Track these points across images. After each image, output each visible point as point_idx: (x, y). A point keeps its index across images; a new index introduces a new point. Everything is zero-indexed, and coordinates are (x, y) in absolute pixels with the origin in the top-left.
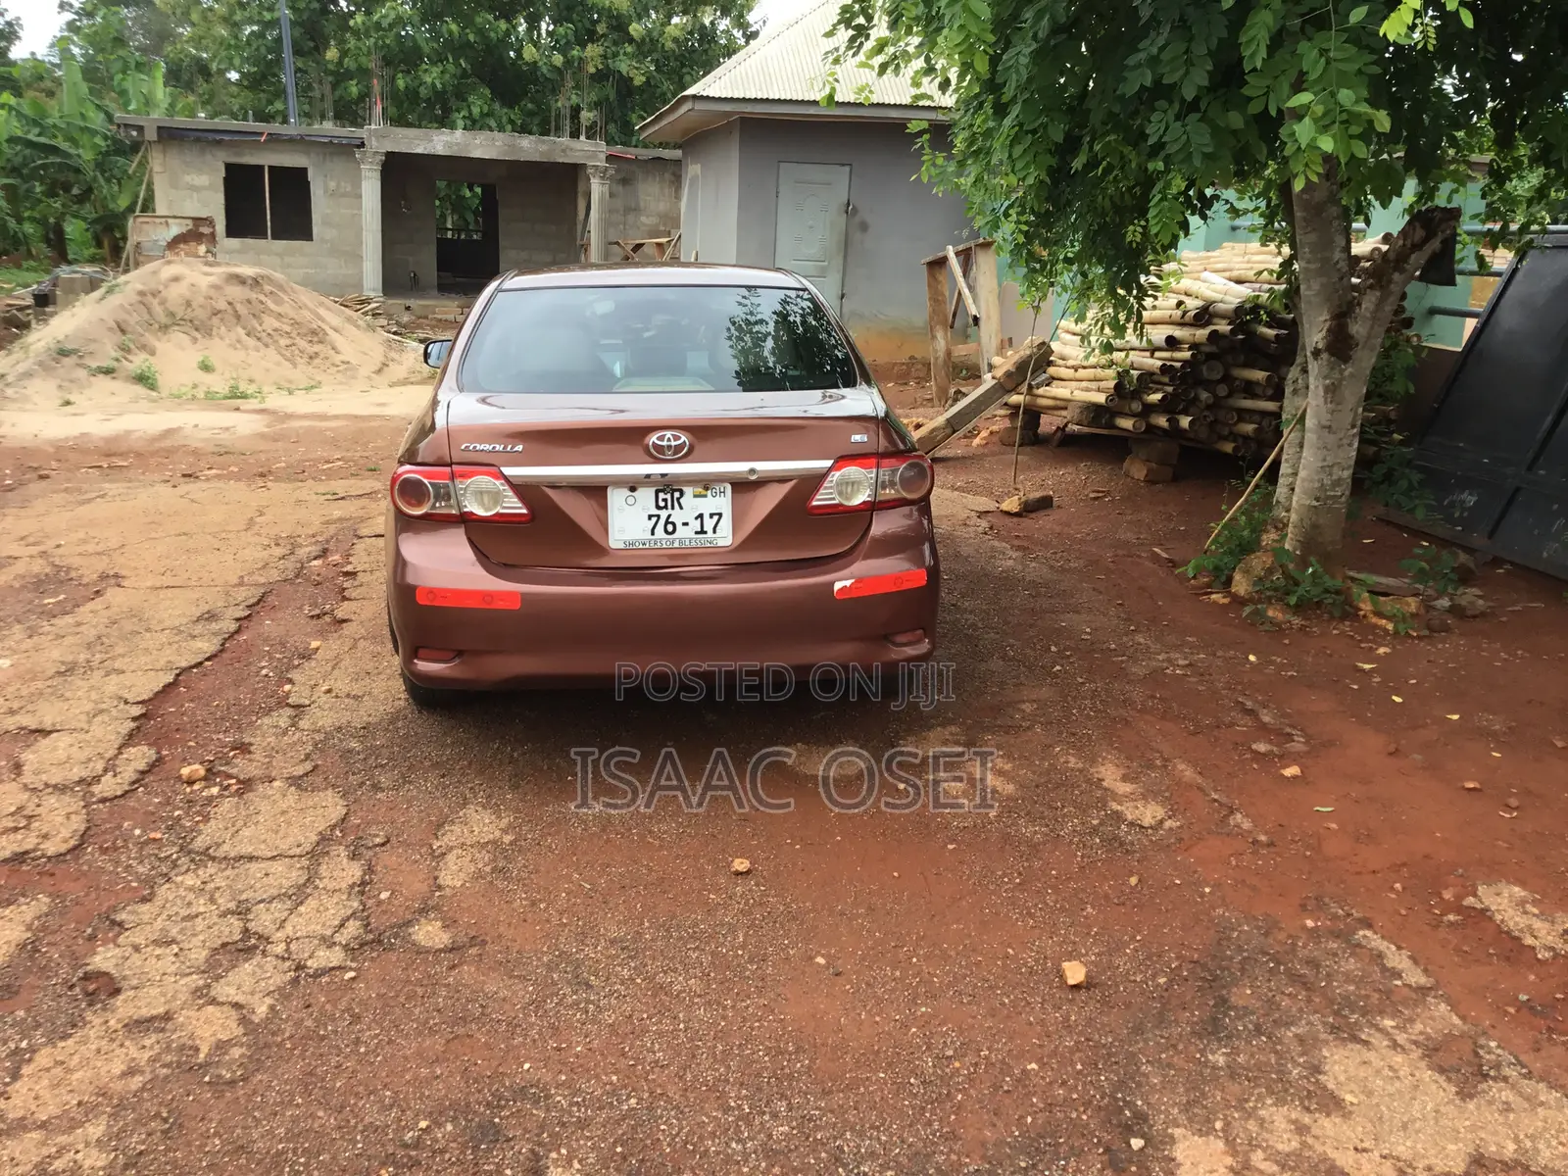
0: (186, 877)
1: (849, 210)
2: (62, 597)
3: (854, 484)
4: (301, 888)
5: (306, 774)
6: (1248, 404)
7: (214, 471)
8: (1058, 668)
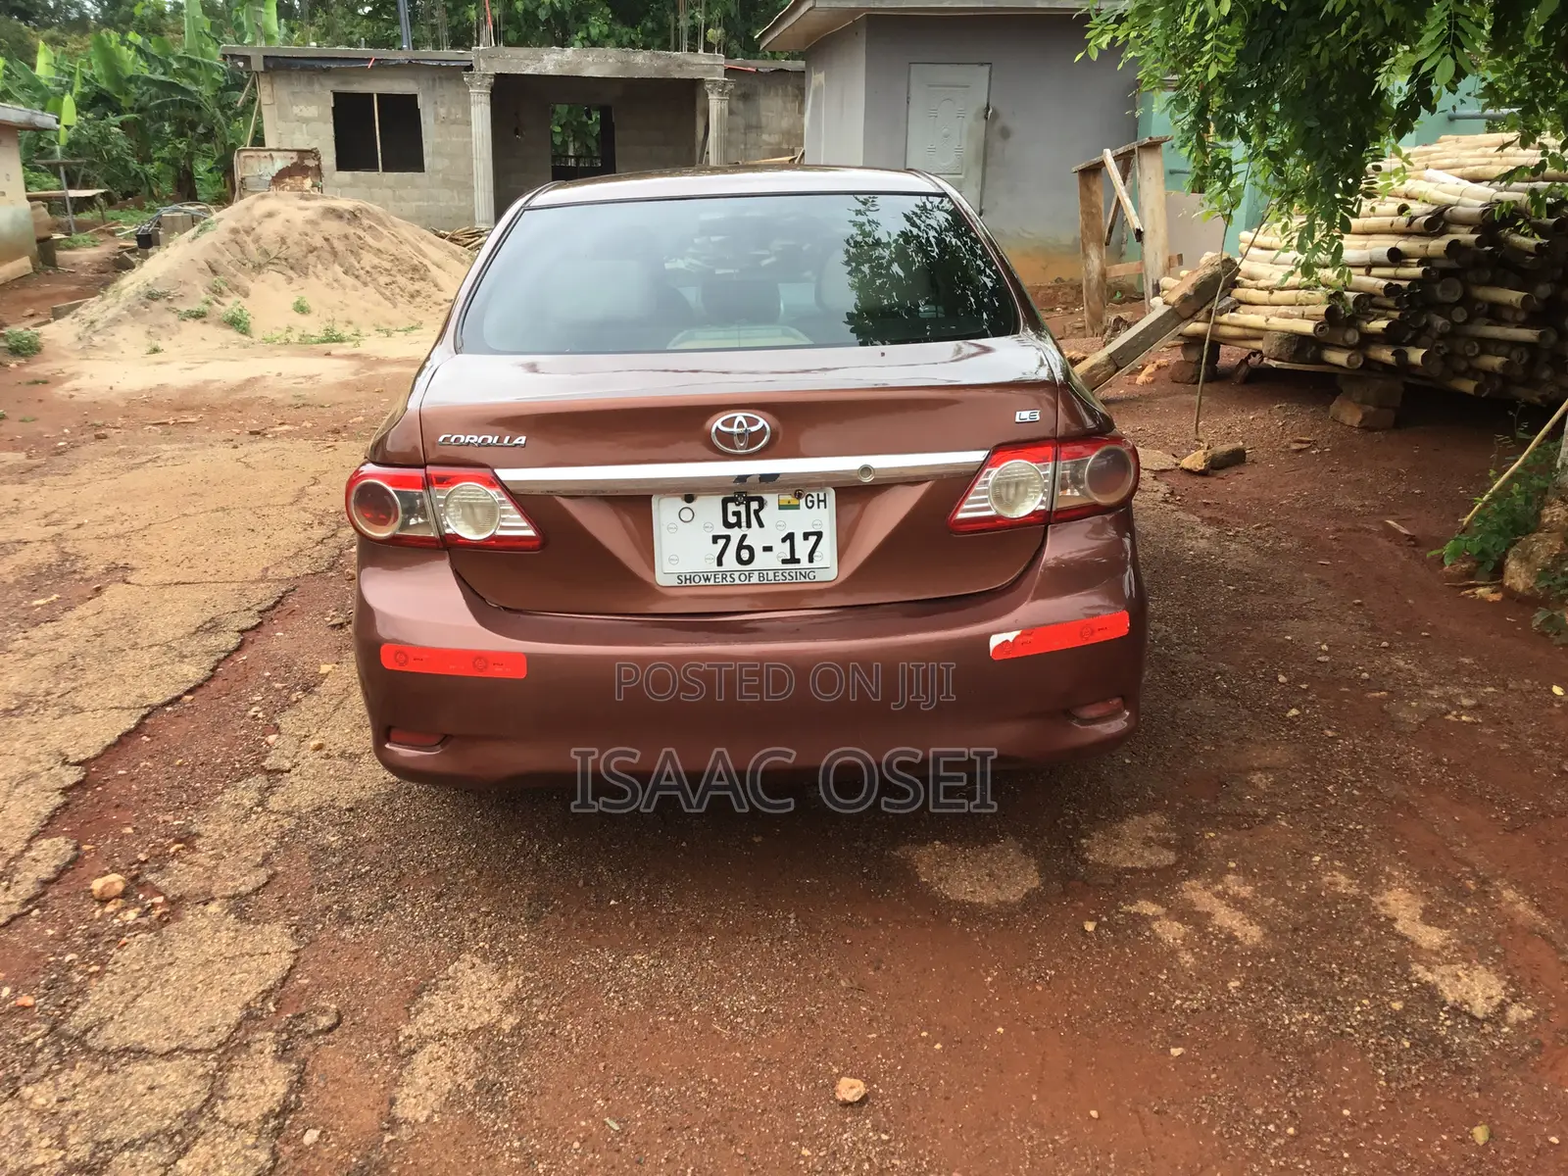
0: (40, 1087)
1: (989, 115)
2: (54, 597)
3: (1019, 485)
4: (192, 1116)
5: (256, 891)
6: (1496, 332)
7: (286, 427)
8: (1294, 712)
